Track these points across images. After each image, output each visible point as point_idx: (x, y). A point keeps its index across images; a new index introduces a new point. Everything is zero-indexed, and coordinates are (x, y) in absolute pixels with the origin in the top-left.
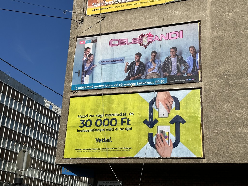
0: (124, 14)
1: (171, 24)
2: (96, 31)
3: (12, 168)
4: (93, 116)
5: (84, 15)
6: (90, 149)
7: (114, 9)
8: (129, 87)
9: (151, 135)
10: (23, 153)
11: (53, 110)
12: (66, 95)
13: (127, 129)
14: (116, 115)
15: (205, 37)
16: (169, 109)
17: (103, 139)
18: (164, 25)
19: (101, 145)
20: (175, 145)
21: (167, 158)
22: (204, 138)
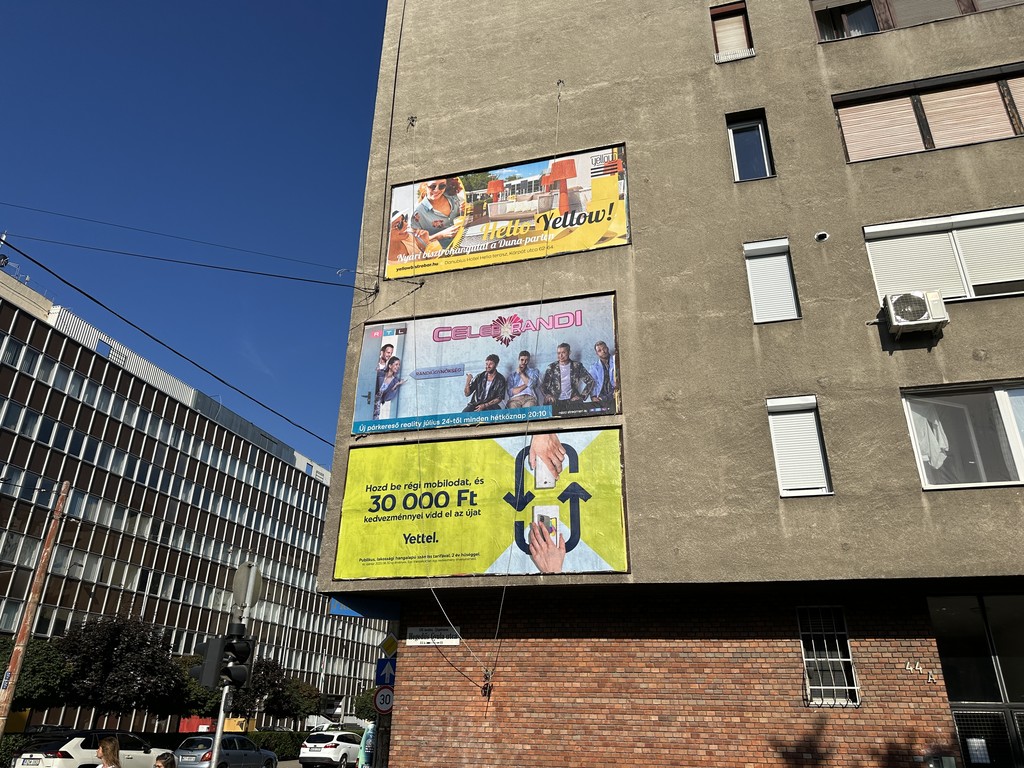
0: (463, 277)
1: (557, 297)
2: (405, 311)
3: (222, 602)
4: (398, 487)
5: (381, 279)
6: (392, 559)
7: (443, 266)
8: (474, 425)
9: (520, 526)
10: (246, 569)
11: (313, 475)
12: (342, 444)
13: (470, 514)
14: (447, 483)
15: (625, 323)
16: (556, 470)
17: (419, 536)
18: (544, 299)
19: (415, 550)
20: (570, 545)
21: (553, 574)
22: (630, 529)
